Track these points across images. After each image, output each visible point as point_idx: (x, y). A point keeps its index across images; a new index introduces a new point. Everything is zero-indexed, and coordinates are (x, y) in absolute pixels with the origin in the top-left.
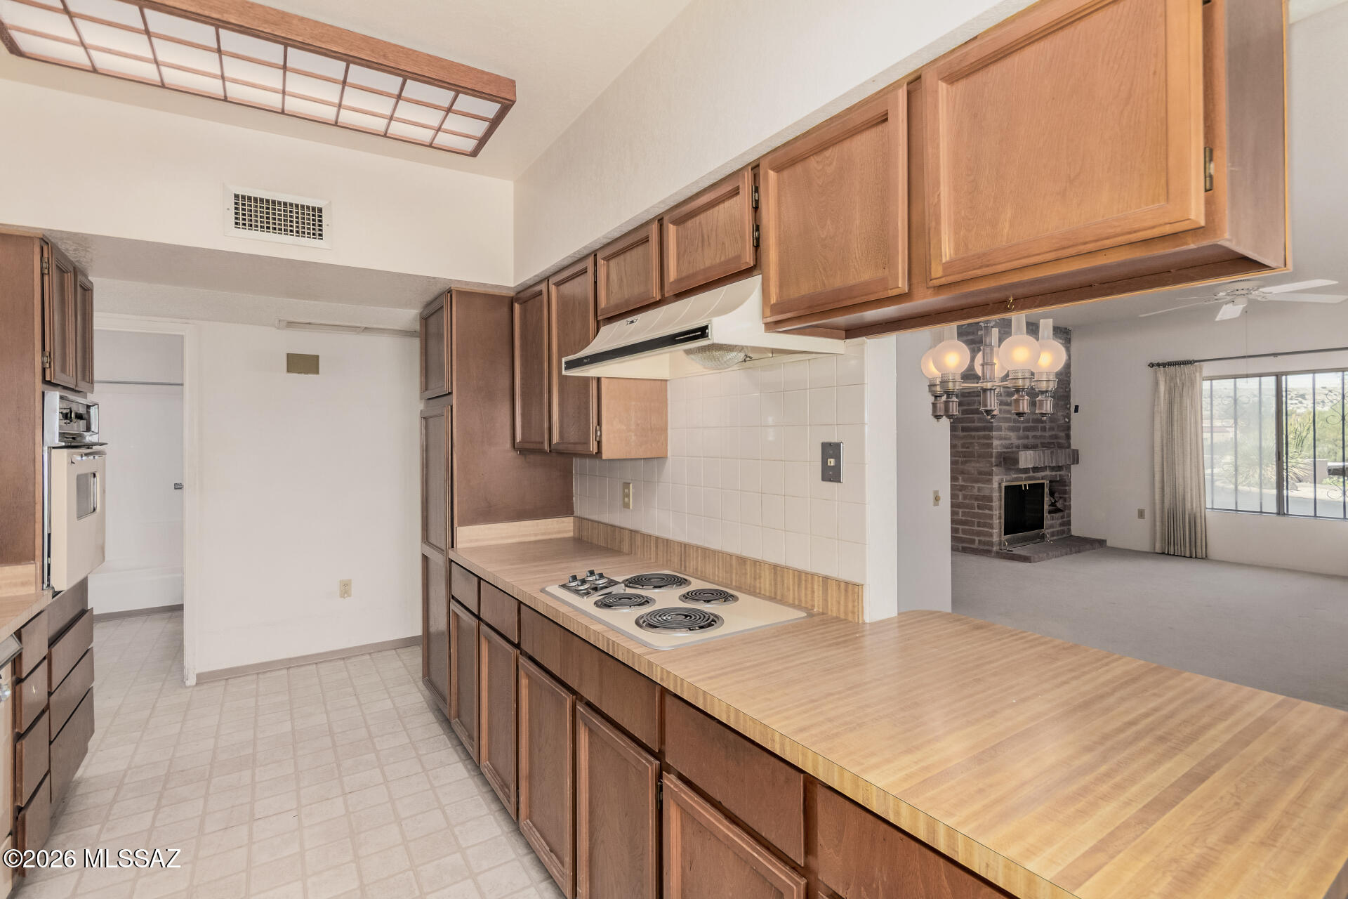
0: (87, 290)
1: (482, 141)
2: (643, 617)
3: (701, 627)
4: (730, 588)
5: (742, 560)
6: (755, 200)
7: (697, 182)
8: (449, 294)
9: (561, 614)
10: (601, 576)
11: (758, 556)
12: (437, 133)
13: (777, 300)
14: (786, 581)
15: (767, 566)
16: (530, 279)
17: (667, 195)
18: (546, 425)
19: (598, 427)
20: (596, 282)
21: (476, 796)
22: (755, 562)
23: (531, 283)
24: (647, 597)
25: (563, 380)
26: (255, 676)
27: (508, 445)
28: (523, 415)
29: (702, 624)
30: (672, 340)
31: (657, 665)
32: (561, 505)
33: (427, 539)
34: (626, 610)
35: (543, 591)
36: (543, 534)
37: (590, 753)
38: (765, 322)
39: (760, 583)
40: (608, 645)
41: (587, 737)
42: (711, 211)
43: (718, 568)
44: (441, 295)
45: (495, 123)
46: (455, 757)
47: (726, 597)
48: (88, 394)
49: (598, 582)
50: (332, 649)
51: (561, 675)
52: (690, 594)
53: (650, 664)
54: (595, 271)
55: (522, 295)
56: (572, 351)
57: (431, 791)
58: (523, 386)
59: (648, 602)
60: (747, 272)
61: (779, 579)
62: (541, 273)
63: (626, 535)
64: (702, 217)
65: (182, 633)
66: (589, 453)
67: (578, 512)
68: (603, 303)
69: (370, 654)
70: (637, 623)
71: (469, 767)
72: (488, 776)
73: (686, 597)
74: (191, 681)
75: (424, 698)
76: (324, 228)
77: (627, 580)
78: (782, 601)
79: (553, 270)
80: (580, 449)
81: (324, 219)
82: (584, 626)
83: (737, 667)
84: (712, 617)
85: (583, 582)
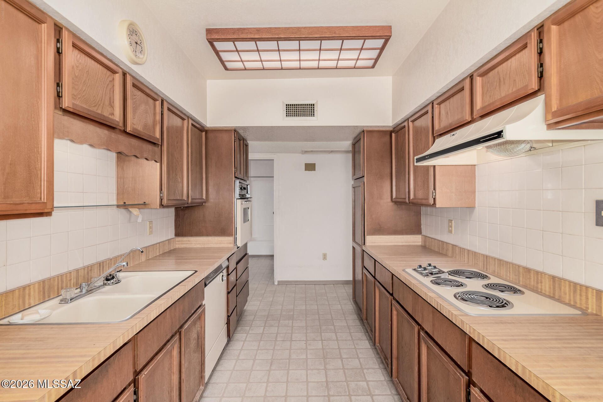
0: (247, 146)
1: (377, 60)
2: (458, 293)
3: (498, 307)
4: (519, 286)
5: (528, 270)
6: (540, 48)
7: (496, 48)
8: (363, 133)
9: (412, 284)
10: (435, 267)
11: (540, 269)
12: (357, 62)
13: (557, 108)
14: (563, 288)
15: (547, 276)
16: (400, 121)
17: (475, 61)
18: (407, 190)
19: (434, 191)
20: (433, 117)
21: (373, 358)
22: (537, 273)
23: (400, 123)
24: (461, 282)
25: (416, 168)
26: (295, 285)
27: (389, 200)
28: (396, 186)
29: (498, 305)
30: (477, 141)
31: (467, 324)
32: (416, 229)
33: (354, 240)
34: (449, 288)
35: (404, 270)
36: (406, 242)
37: (428, 358)
38: (547, 123)
39: (542, 286)
40: (438, 305)
41: (426, 349)
42: (506, 63)
43: (510, 272)
44: (360, 134)
45: (382, 49)
46: (365, 338)
47: (515, 291)
48: (247, 181)
49: (433, 270)
50: (319, 280)
51: (412, 314)
52: (489, 285)
53: (462, 322)
54: (433, 111)
55: (396, 129)
56: (420, 153)
57: (354, 350)
58: (396, 172)
59: (462, 286)
60: (534, 94)
61: (557, 285)
62: (405, 117)
63: (450, 248)
64: (499, 68)
65: (273, 265)
66: (429, 204)
67: (424, 232)
68: (437, 127)
69: (333, 284)
70: (455, 296)
71: (371, 343)
72: (379, 351)
73: (487, 286)
74: (276, 283)
75: (353, 308)
76: (315, 112)
77: (450, 271)
78: (559, 300)
79: (410, 115)
80: (424, 202)
81: (315, 108)
82: (424, 293)
83: (524, 338)
84: (505, 302)
85: (425, 269)
